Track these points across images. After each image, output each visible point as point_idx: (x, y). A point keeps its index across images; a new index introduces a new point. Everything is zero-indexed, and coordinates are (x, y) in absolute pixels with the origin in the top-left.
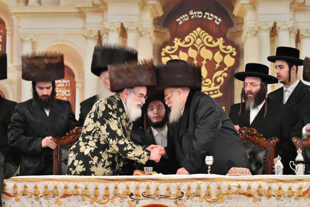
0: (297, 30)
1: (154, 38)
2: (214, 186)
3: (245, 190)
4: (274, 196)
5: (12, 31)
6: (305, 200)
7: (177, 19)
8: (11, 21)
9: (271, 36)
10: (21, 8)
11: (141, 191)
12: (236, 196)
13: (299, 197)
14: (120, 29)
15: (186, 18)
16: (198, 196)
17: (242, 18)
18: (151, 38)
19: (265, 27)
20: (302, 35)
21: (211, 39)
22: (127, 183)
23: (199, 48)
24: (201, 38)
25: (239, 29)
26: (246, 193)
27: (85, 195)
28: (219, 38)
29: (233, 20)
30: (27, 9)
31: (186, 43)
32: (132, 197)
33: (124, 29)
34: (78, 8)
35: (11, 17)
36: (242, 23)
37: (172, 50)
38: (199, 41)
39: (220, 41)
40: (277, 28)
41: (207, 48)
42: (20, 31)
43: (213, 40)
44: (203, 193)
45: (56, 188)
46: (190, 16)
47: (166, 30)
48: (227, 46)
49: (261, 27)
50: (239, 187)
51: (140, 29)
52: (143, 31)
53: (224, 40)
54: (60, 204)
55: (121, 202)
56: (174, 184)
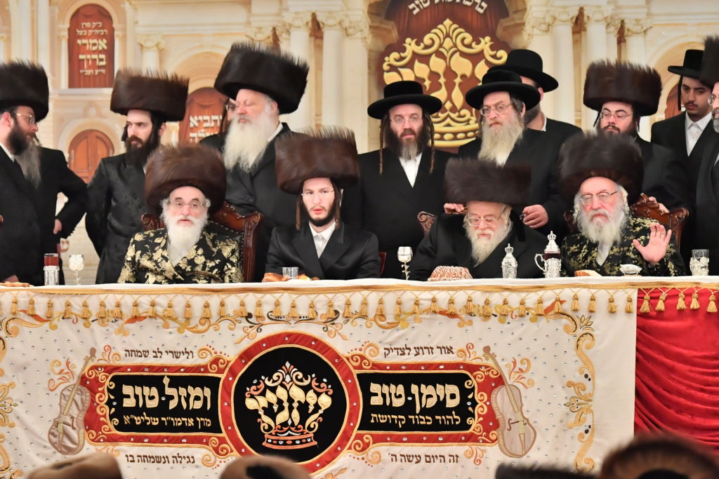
0: (620, 21)
1: (370, 40)
2: (390, 299)
3: (443, 305)
4: (496, 316)
5: (124, 30)
6: (548, 322)
7: (410, 4)
9: (574, 33)
11: (266, 309)
12: (428, 316)
13: (539, 317)
14: (310, 24)
15: (426, 2)
16: (364, 317)
17: (524, 2)
18: (365, 38)
19: (564, 17)
20: (628, 30)
21: (469, 38)
22: (242, 295)
23: (448, 56)
24: (451, 38)
25: (518, 21)
26: (446, 311)
27: (168, 318)
28: (484, 38)
29: (507, 4)
31: (426, 47)
32: (250, 320)
33: (318, 24)
35: (122, 6)
36: (524, 10)
37: (402, 59)
38: (448, 43)
39: (485, 43)
40: (585, 18)
41: (463, 55)
42: (139, 30)
43: (473, 41)
44: (372, 311)
45: (118, 305)
47: (390, 25)
48: (497, 51)
49: (557, 16)
50: (434, 300)
51: (346, 24)
52: (350, 27)
53: (491, 41)
54: (125, 334)
55: (231, 329)
56: (321, 297)
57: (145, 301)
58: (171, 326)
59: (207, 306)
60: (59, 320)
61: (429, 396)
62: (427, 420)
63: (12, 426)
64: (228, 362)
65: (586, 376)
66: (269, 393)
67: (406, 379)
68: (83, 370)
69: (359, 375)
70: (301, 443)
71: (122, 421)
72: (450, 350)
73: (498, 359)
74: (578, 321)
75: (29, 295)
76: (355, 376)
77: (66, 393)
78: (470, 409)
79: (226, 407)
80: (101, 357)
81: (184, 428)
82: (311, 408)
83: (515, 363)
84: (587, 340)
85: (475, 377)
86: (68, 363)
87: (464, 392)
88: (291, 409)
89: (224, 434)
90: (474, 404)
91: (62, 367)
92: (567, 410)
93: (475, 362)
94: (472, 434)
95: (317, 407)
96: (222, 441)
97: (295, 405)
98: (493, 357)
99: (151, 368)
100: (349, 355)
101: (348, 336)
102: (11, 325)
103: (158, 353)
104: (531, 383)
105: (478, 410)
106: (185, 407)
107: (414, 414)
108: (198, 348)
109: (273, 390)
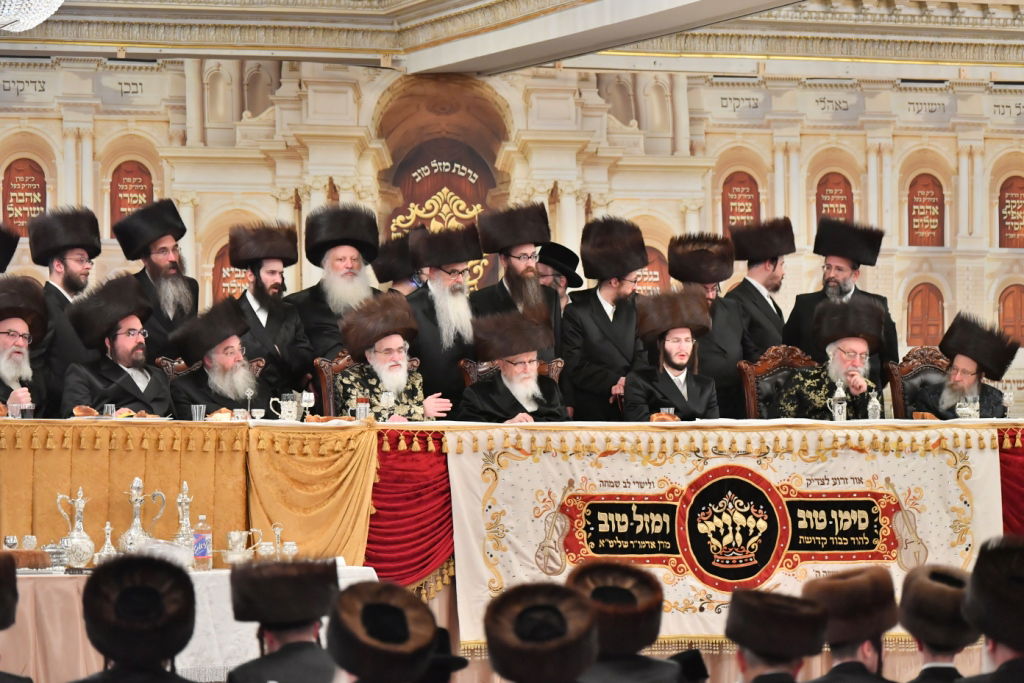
0: (587, 195)
1: (379, 203)
2: (812, 437)
3: (854, 442)
4: (893, 451)
5: (162, 186)
6: (934, 456)
7: (413, 172)
8: (160, 170)
10: (176, 150)
11: (711, 445)
12: (843, 451)
13: (927, 452)
14: (328, 187)
15: (427, 171)
16: (790, 451)
17: (508, 174)
18: (375, 202)
19: (542, 190)
20: (594, 203)
21: (463, 205)
22: (691, 432)
23: (446, 220)
24: (449, 205)
25: (504, 192)
26: (857, 447)
27: (636, 452)
28: (475, 205)
29: (495, 176)
30: (184, 152)
31: (428, 212)
32: (698, 454)
33: (334, 187)
34: (263, 152)
36: (509, 182)
37: (407, 221)
38: (446, 209)
39: (477, 210)
40: (559, 191)
42: (176, 186)
43: (467, 207)
44: (796, 446)
45: (592, 441)
46: (432, 169)
47: (397, 191)
49: (535, 188)
50: (848, 437)
51: (359, 188)
52: (362, 191)
53: (481, 208)
54: (600, 466)
55: (683, 462)
56: (755, 434)
57: (615, 437)
58: (637, 459)
59: (664, 442)
60: (541, 455)
61: (845, 520)
62: (844, 541)
63: (505, 550)
64: (682, 491)
65: (966, 503)
66: (716, 518)
67: (827, 506)
68: (562, 499)
69: (788, 503)
70: (744, 562)
71: (597, 544)
72: (860, 481)
73: (896, 488)
74: (958, 456)
75: (516, 431)
76: (785, 504)
77: (550, 519)
78: (876, 531)
79: (682, 530)
80: (579, 488)
81: (647, 550)
82: (751, 531)
83: (910, 492)
84: (965, 473)
85: (879, 503)
86: (549, 493)
87: (872, 517)
88: (734, 532)
89: (681, 556)
90: (879, 527)
91: (544, 497)
92: (951, 531)
93: (880, 491)
94: (877, 553)
95: (756, 531)
96: (679, 561)
97: (738, 529)
98: (892, 486)
99: (622, 497)
100: (779, 485)
101: (777, 469)
102: (502, 458)
103: (627, 484)
104: (924, 507)
105: (882, 532)
106: (648, 531)
107: (834, 536)
108: (659, 479)
109: (720, 516)
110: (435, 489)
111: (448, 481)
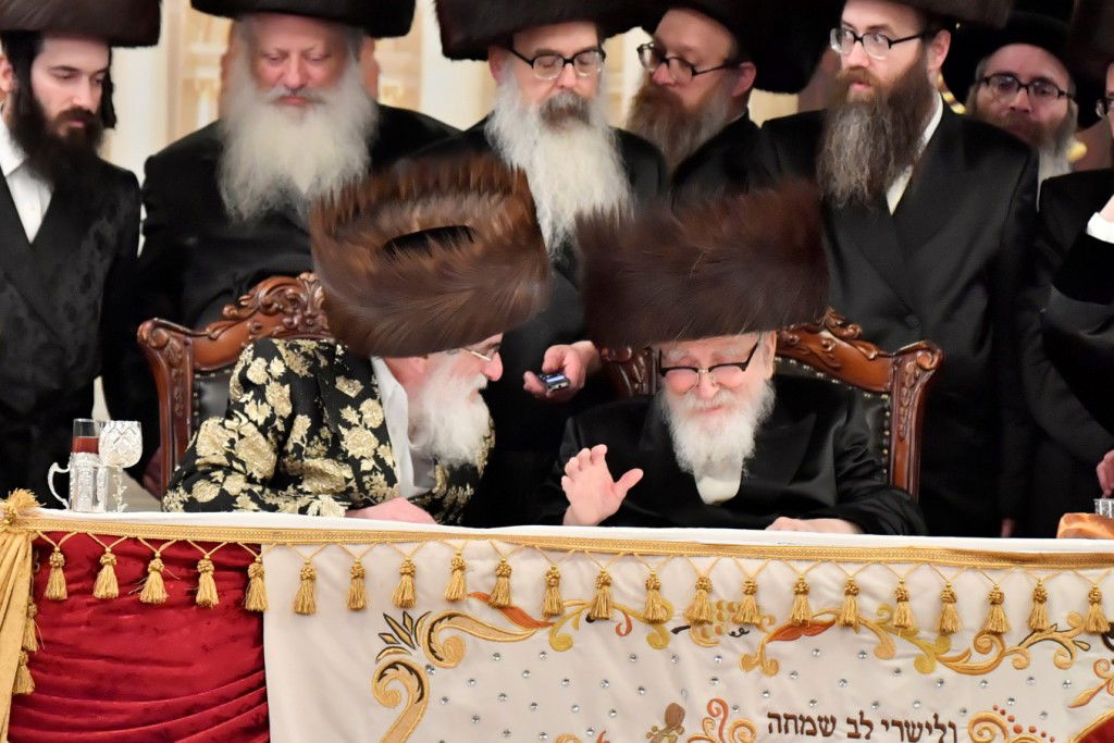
22: (1093, 574)
27: (899, 628)
32: (1112, 641)
45: (751, 590)
54: (773, 667)
55: (1061, 666)
57: (827, 580)
58: (898, 652)
59: (996, 600)
60: (576, 627)
75: (497, 551)
80: (701, 733)
102: (443, 634)
103: (861, 726)
108: (972, 716)
110: (218, 720)
111: (264, 698)
